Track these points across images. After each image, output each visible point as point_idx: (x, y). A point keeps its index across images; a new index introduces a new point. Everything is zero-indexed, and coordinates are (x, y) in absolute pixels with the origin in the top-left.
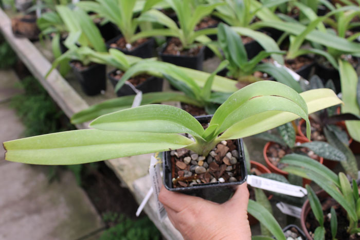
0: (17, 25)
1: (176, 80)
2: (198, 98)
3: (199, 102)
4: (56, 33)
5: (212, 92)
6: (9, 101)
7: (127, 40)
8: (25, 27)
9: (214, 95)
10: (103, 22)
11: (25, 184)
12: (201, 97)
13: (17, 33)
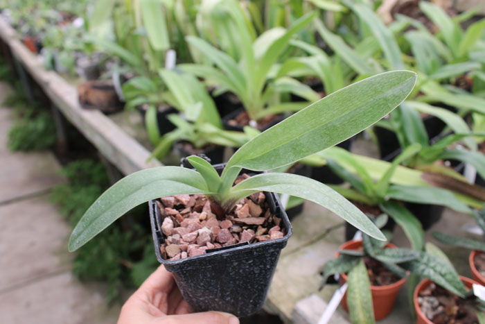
0: (86, 93)
1: (342, 168)
2: (370, 193)
3: (370, 198)
4: (149, 104)
5: (391, 185)
6: (48, 192)
7: (251, 115)
8: (98, 96)
9: (393, 188)
10: (217, 93)
11: (74, 307)
12: (374, 192)
13: (86, 103)
